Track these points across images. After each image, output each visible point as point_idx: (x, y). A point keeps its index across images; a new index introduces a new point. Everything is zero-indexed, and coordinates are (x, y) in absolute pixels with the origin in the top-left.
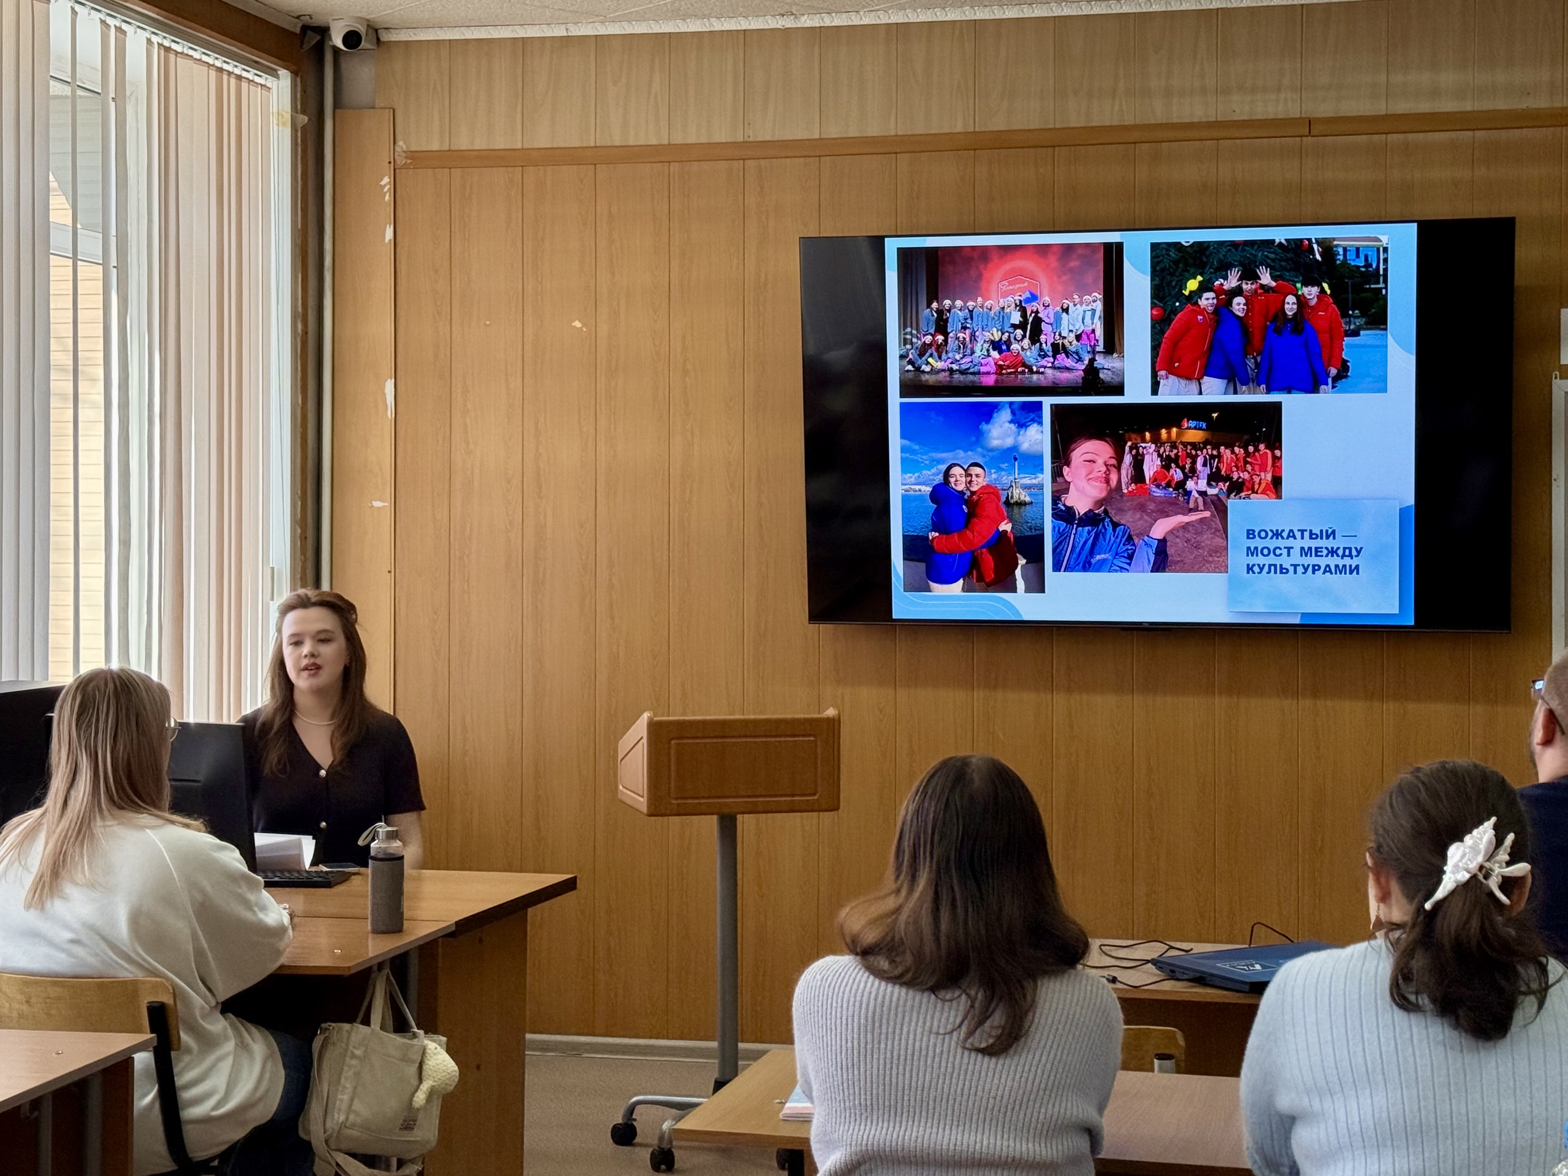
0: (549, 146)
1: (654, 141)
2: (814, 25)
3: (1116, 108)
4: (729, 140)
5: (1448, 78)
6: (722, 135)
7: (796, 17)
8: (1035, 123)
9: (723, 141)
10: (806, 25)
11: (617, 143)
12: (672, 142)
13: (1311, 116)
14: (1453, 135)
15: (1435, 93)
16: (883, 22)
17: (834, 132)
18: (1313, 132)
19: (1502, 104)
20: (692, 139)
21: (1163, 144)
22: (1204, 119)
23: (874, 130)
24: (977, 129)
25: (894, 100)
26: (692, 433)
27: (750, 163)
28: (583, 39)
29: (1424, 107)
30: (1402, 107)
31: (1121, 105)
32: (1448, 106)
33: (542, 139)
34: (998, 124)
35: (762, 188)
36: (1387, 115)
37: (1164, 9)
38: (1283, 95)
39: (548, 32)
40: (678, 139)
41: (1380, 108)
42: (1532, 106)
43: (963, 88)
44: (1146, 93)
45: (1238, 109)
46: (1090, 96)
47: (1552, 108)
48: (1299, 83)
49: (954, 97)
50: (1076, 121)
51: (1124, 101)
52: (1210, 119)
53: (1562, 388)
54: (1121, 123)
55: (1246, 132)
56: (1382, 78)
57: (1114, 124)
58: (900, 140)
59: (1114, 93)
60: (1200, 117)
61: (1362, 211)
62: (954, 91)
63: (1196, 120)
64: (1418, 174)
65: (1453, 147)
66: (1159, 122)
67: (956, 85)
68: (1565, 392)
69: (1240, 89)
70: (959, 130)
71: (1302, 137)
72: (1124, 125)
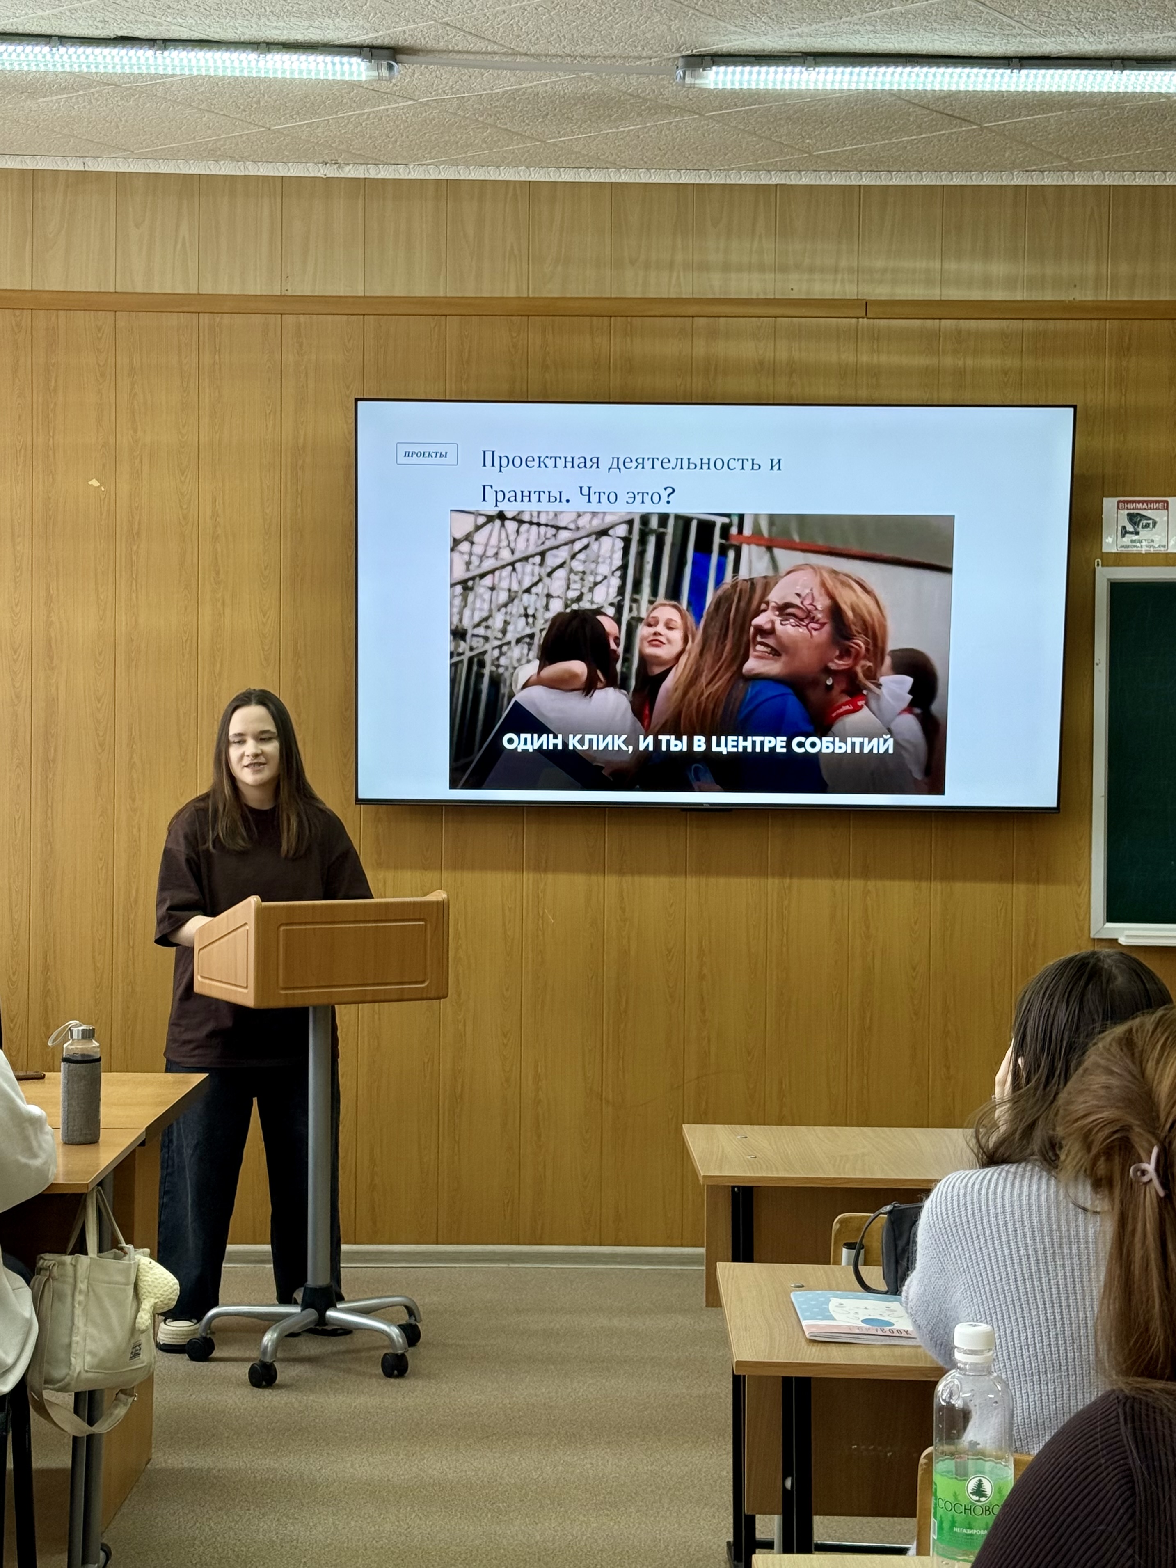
0: (62, 289)
1: (180, 290)
2: (358, 176)
3: (674, 281)
4: (264, 293)
5: (999, 268)
6: (257, 286)
7: (339, 167)
8: (590, 292)
9: (259, 293)
10: (350, 176)
11: (139, 290)
12: (201, 292)
13: (868, 298)
14: (1004, 323)
15: (987, 282)
16: (433, 177)
17: (379, 290)
18: (869, 316)
19: (1049, 295)
20: (224, 290)
21: (721, 319)
22: (762, 296)
23: (421, 290)
24: (531, 296)
25: (443, 260)
26: (223, 604)
27: (289, 319)
28: (101, 175)
29: (976, 295)
30: (955, 294)
31: (678, 277)
32: (998, 295)
33: (54, 282)
34: (552, 290)
35: (301, 346)
36: (941, 300)
37: (722, 182)
38: (839, 277)
39: (62, 165)
40: (207, 289)
41: (935, 294)
42: (1078, 298)
43: (516, 252)
44: (704, 267)
45: (795, 288)
46: (647, 266)
47: (1097, 301)
48: (856, 264)
49: (507, 260)
50: (632, 290)
51: (681, 274)
52: (768, 297)
53: (1104, 575)
54: (678, 296)
55: (803, 311)
56: (937, 265)
57: (671, 296)
58: (450, 302)
59: (671, 265)
60: (758, 294)
61: (915, 395)
62: (507, 254)
63: (754, 296)
64: (970, 362)
65: (1004, 335)
66: (717, 296)
67: (508, 248)
68: (1108, 580)
69: (798, 267)
70: (512, 294)
71: (858, 318)
72: (682, 299)
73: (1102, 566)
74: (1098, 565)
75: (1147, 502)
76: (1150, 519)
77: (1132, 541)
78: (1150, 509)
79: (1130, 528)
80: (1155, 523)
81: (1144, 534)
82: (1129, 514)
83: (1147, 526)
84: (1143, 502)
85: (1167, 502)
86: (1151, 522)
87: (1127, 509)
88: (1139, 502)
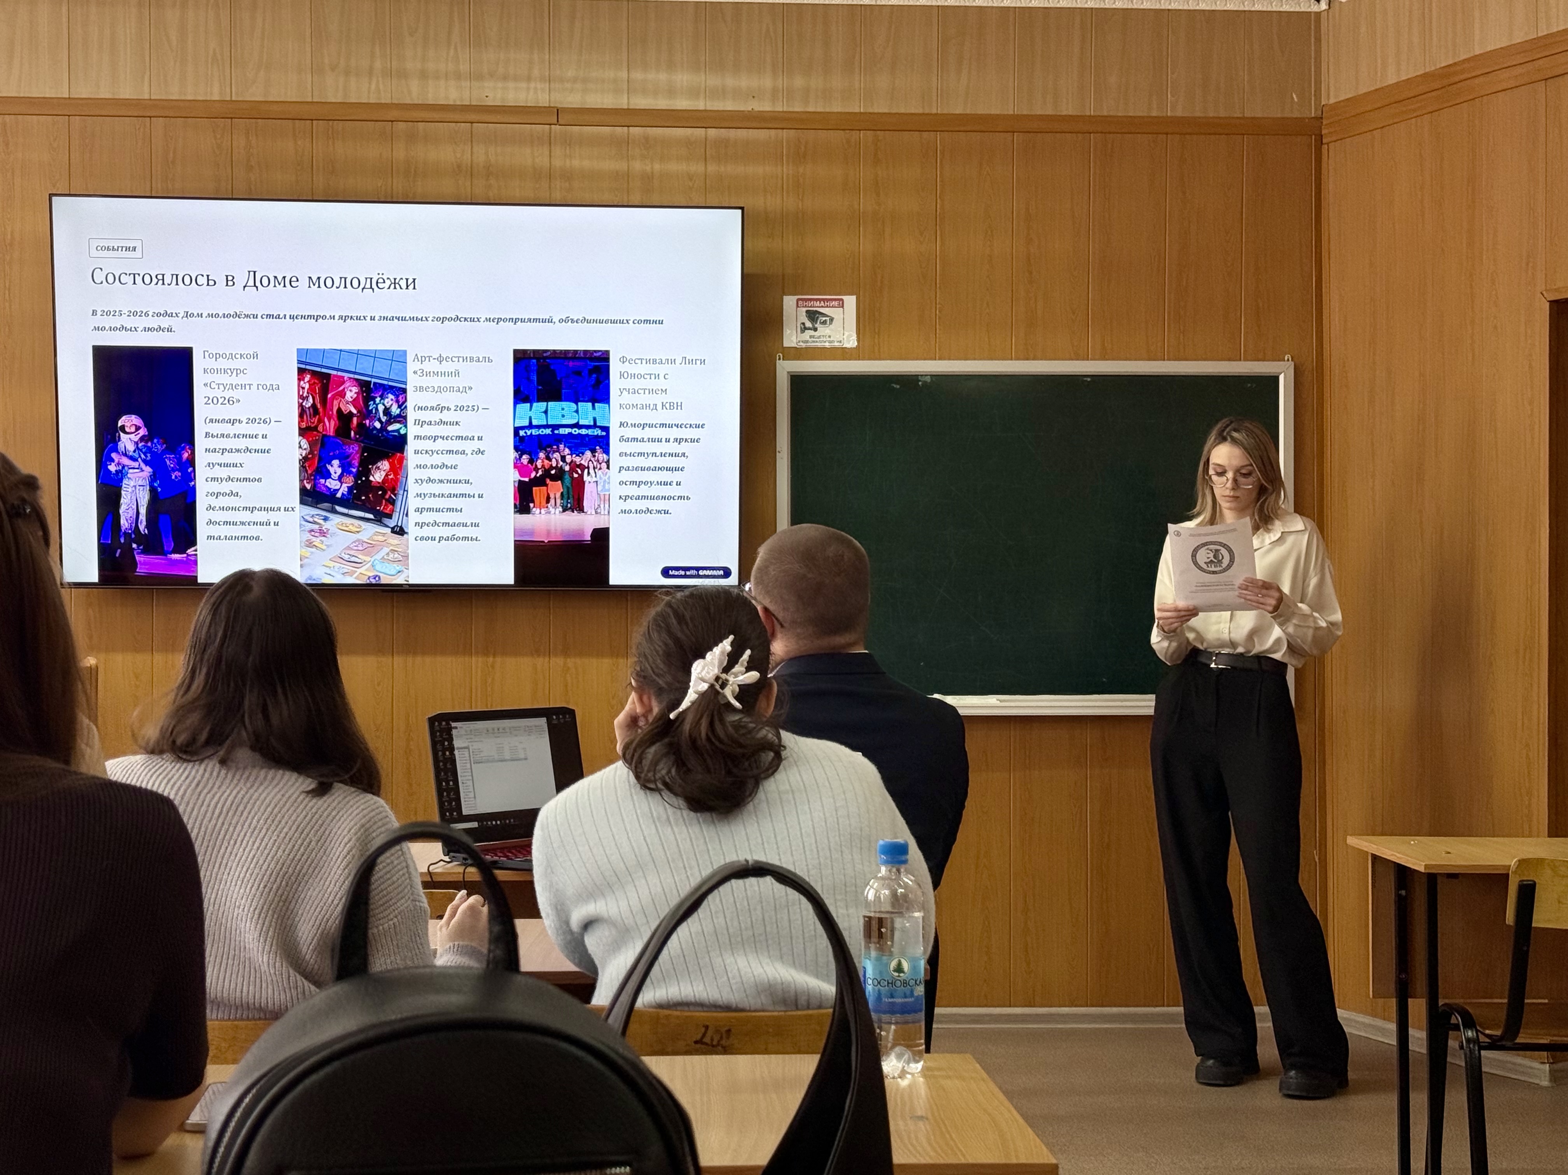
3: (373, 86)
5: (683, 78)
8: (292, 96)
13: (559, 106)
14: (689, 131)
15: (671, 91)
17: (83, 91)
18: (561, 121)
19: (729, 105)
21: (420, 124)
22: (458, 103)
23: (126, 92)
24: (234, 99)
25: (148, 65)
29: (662, 103)
30: (641, 102)
31: (377, 83)
32: (682, 104)
34: (255, 94)
35: (7, 144)
36: (628, 109)
38: (532, 85)
41: (623, 102)
42: (756, 109)
43: (219, 57)
44: (403, 75)
45: (491, 95)
46: (347, 73)
47: (774, 112)
48: (547, 74)
49: (210, 65)
50: (334, 96)
51: (380, 79)
52: (464, 104)
53: (785, 368)
54: (378, 102)
55: (499, 118)
56: (624, 74)
57: (371, 101)
58: (155, 104)
59: (371, 72)
60: (455, 101)
61: (607, 197)
62: (210, 61)
63: (451, 103)
64: (657, 167)
65: (688, 143)
66: (416, 102)
67: (211, 52)
68: (788, 372)
69: (492, 75)
70: (216, 97)
71: (550, 125)
72: (381, 104)
73: (783, 360)
74: (779, 359)
75: (824, 300)
76: (827, 316)
77: (811, 337)
78: (827, 307)
79: (809, 324)
80: (832, 320)
81: (822, 330)
82: (807, 312)
83: (824, 323)
84: (820, 300)
85: (842, 300)
86: (828, 319)
87: (806, 306)
88: (816, 300)
